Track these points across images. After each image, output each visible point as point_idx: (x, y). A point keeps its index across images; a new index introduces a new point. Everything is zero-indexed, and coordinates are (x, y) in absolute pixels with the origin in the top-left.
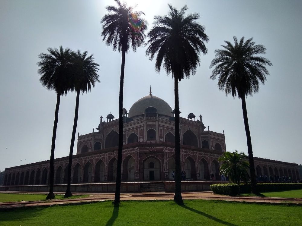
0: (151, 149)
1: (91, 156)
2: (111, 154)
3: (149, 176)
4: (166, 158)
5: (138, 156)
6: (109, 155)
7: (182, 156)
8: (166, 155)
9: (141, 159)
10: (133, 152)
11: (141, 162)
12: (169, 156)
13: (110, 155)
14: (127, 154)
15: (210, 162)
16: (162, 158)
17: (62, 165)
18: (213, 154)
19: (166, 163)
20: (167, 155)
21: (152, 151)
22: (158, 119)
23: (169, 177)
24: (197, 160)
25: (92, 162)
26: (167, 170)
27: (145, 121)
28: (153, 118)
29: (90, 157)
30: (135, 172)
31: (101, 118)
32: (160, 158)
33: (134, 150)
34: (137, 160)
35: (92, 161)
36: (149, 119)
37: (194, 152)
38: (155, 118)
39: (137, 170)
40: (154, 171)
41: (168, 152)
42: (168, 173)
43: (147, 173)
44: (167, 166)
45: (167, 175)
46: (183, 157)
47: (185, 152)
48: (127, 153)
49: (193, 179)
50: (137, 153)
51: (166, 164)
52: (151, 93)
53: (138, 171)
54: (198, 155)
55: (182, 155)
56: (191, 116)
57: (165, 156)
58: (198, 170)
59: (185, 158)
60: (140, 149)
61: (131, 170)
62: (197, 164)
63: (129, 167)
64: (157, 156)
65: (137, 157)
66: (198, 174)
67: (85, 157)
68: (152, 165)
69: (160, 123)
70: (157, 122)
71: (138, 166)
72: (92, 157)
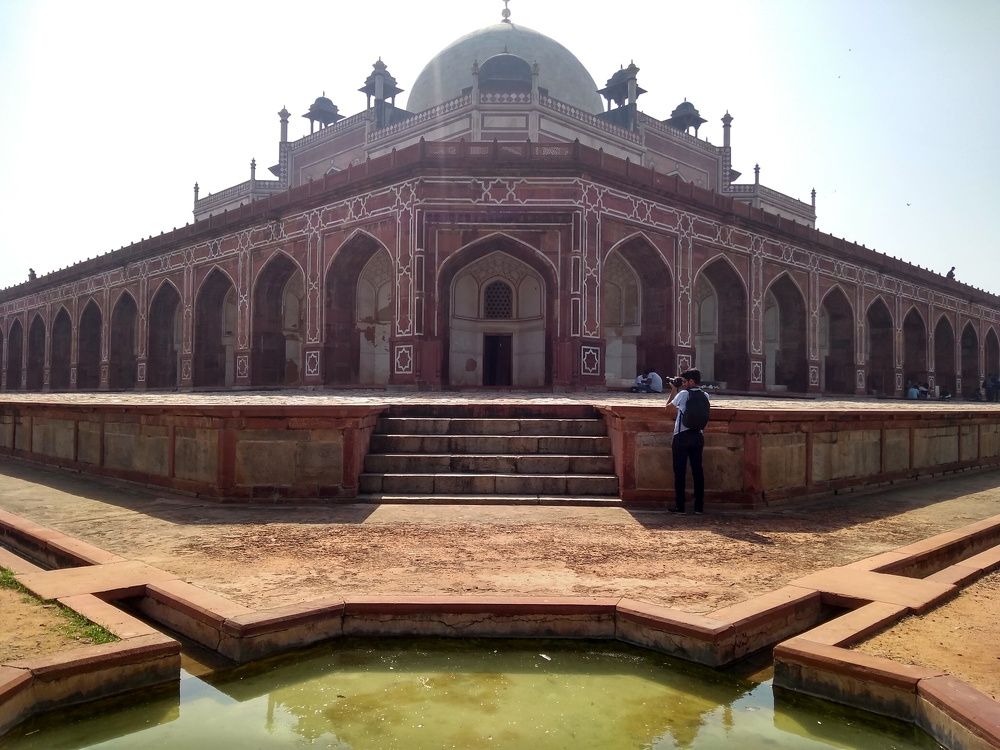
0: (499, 189)
1: (173, 254)
2: (267, 235)
3: (480, 361)
4: (591, 254)
5: (413, 237)
6: (255, 238)
7: (685, 252)
8: (592, 233)
9: (429, 256)
10: (379, 212)
11: (430, 276)
12: (606, 245)
13: (260, 244)
14: (348, 230)
15: (814, 299)
16: (567, 249)
17: (68, 302)
18: (831, 259)
19: (591, 282)
20: (599, 235)
21: (499, 204)
22: (536, 103)
23: (603, 371)
24: (757, 281)
25: (180, 283)
26: (591, 325)
27: (475, 113)
28: (514, 96)
29: (174, 260)
30: (393, 335)
31: (284, 115)
32: (552, 254)
33: (388, 201)
34: (405, 259)
35: (178, 276)
36: (493, 99)
37: (748, 233)
38: (522, 96)
39: (404, 325)
40: (509, 337)
41: (604, 217)
42: (601, 344)
43: (467, 345)
44: (591, 306)
45: (590, 357)
46: (690, 257)
47: (699, 228)
48: (345, 222)
49: (723, 385)
50: (406, 214)
51: (591, 294)
52: (506, 13)
53: (411, 331)
54: (762, 255)
55: (685, 243)
56: (686, 115)
57: (585, 242)
58: (757, 339)
59: (697, 263)
60: (425, 190)
61: (379, 329)
62: (756, 304)
63: (364, 311)
64: (536, 239)
65: (405, 243)
66: (757, 358)
67: (151, 260)
68: (498, 301)
69: (545, 124)
70: (533, 117)
71: (413, 300)
72: (179, 259)
